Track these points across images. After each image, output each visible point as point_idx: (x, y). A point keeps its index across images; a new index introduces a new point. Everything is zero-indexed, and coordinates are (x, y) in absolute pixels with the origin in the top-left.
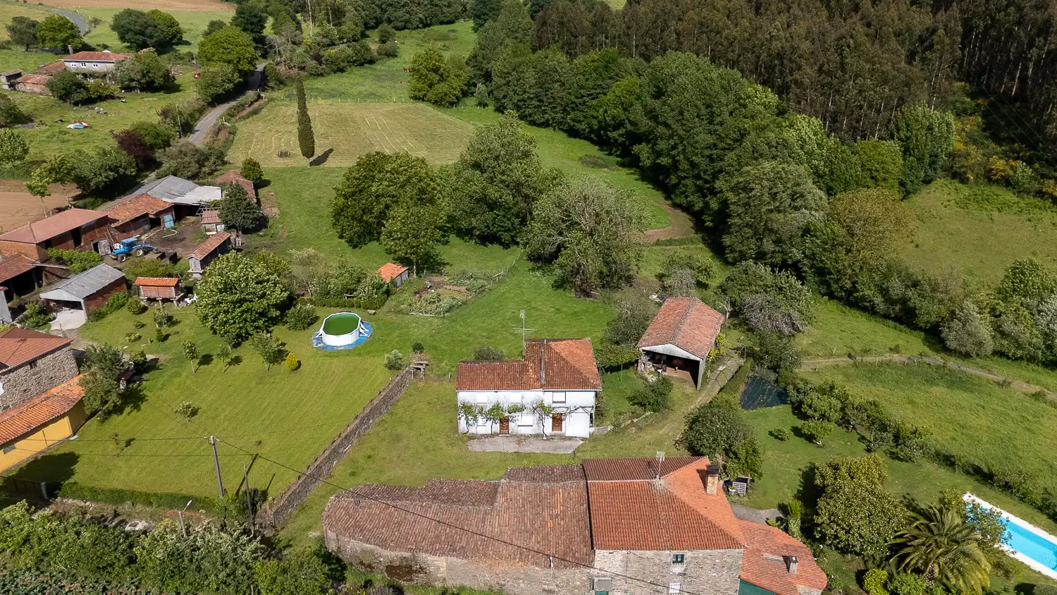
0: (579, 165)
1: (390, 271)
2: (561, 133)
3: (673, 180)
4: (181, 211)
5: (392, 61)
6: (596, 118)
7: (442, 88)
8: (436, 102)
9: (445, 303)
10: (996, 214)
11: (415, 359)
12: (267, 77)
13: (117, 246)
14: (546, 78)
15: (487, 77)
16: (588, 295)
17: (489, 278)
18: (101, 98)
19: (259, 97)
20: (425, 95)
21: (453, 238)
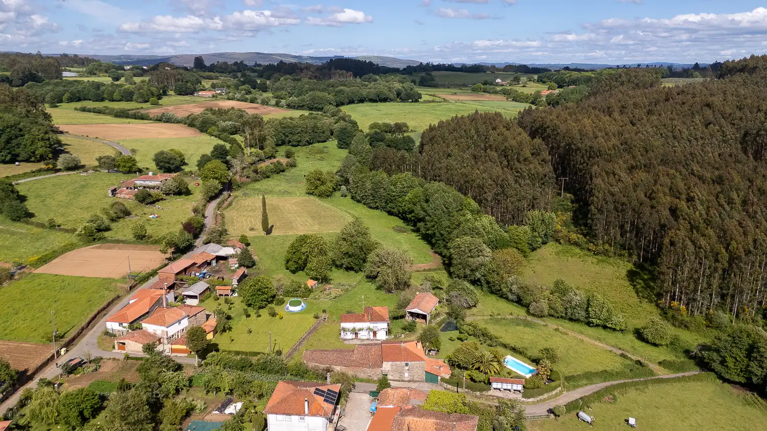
0: (392, 231)
1: (311, 283)
2: (385, 213)
3: (434, 241)
4: (219, 258)
5: (293, 170)
6: (401, 207)
7: (323, 188)
8: (319, 196)
9: (333, 295)
10: (570, 258)
11: (324, 315)
12: (231, 184)
13: (197, 274)
14: (377, 186)
15: (346, 182)
16: (391, 292)
17: (350, 286)
18: (158, 200)
19: (230, 195)
20: (314, 192)
21: (334, 268)
